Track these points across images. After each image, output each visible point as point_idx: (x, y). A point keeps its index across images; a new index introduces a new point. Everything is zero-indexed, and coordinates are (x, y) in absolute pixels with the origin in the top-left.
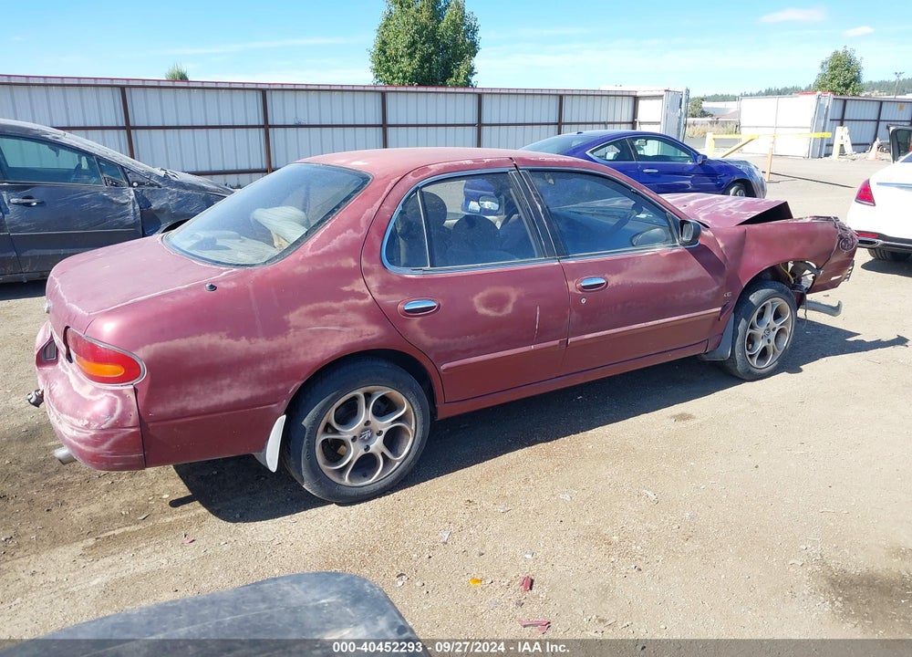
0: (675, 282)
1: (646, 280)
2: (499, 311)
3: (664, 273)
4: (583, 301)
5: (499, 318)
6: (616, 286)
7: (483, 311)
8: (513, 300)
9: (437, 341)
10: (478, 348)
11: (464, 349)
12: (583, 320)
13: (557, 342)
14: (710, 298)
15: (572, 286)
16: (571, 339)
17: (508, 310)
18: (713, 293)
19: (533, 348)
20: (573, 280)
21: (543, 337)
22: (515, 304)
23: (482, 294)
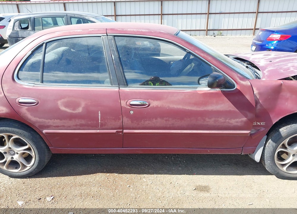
0: (205, 110)
1: (180, 107)
2: (74, 110)
3: (196, 104)
4: (132, 112)
5: (73, 113)
6: (155, 107)
7: (63, 108)
8: (83, 106)
9: (38, 119)
10: (63, 126)
11: (55, 125)
12: (132, 122)
13: (115, 131)
14: (239, 124)
15: (123, 103)
16: (125, 131)
17: (80, 110)
18: (242, 121)
19: (98, 131)
20: (125, 100)
21: (106, 127)
22: (84, 108)
23: (63, 100)
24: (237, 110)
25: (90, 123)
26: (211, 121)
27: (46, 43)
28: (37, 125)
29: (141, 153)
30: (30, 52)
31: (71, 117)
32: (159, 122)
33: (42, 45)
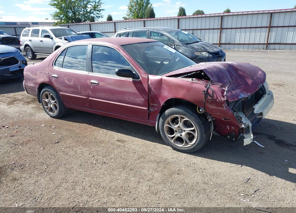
2: (70, 83)
4: (92, 87)
6: (101, 86)
7: (66, 81)
8: (73, 81)
9: (58, 86)
10: (66, 91)
11: (64, 90)
12: (92, 93)
13: (85, 97)
14: (141, 102)
15: (88, 82)
16: (90, 98)
17: (72, 83)
18: (142, 101)
19: (79, 96)
20: (89, 80)
21: (82, 94)
22: (73, 82)
23: (66, 77)
24: (138, 93)
25: (76, 91)
26: (126, 98)
27: (68, 48)
28: (57, 89)
29: (100, 114)
30: (61, 52)
31: (69, 86)
32: (103, 95)
33: (66, 49)
